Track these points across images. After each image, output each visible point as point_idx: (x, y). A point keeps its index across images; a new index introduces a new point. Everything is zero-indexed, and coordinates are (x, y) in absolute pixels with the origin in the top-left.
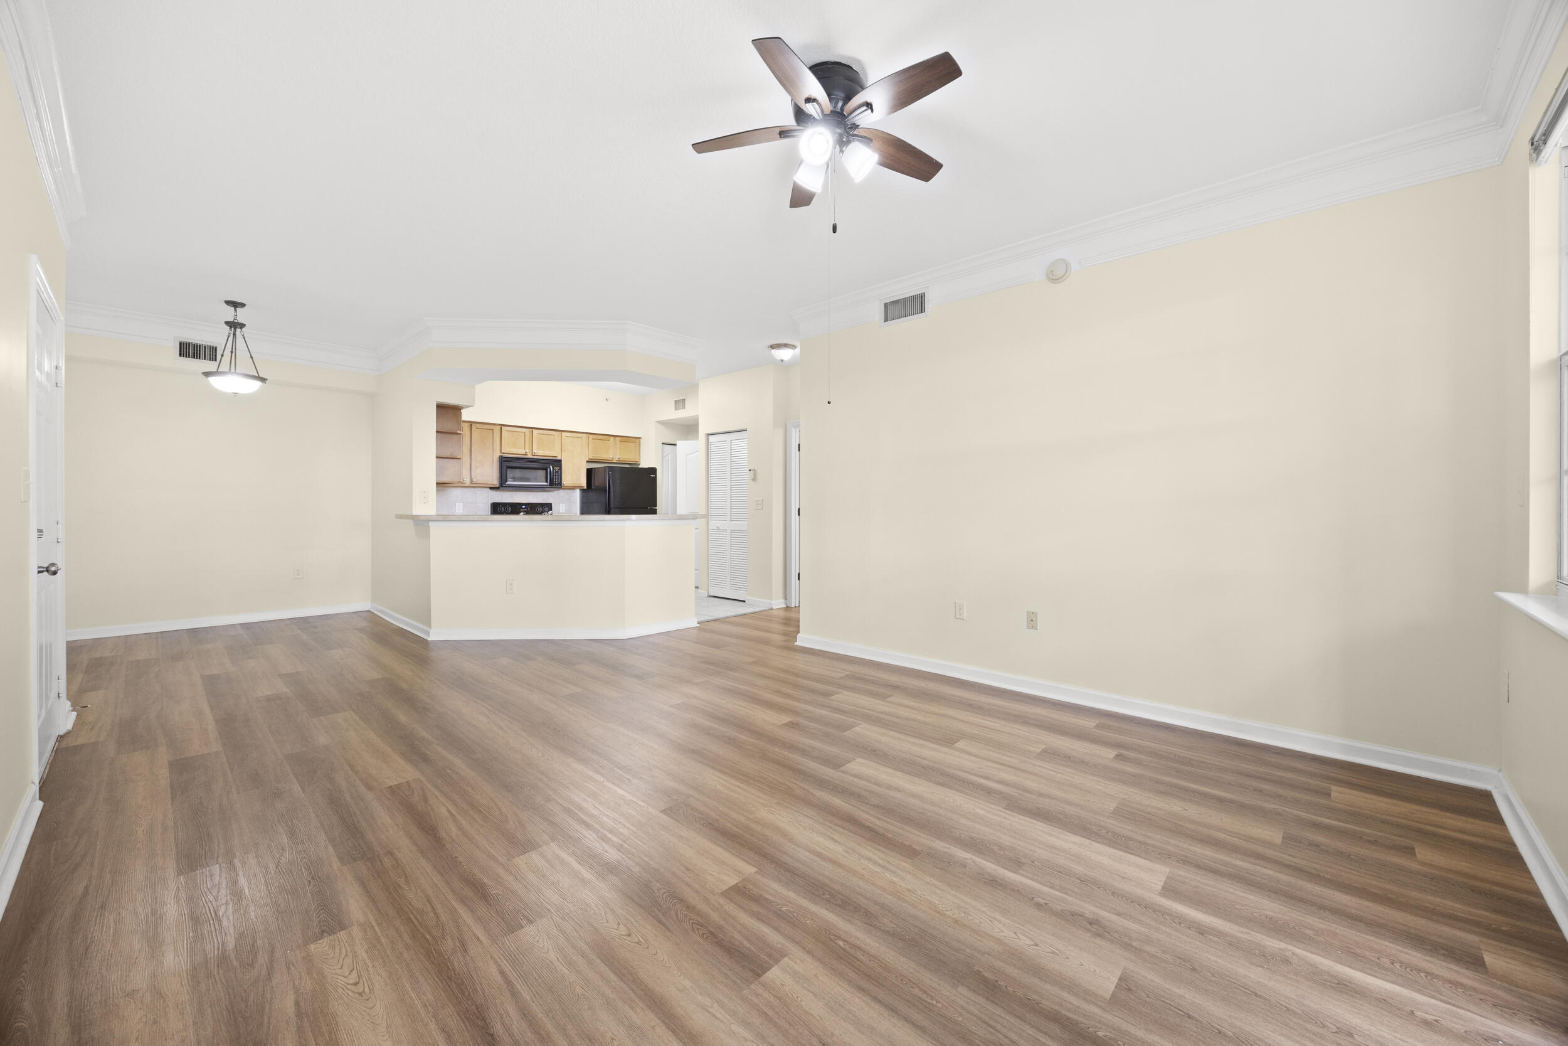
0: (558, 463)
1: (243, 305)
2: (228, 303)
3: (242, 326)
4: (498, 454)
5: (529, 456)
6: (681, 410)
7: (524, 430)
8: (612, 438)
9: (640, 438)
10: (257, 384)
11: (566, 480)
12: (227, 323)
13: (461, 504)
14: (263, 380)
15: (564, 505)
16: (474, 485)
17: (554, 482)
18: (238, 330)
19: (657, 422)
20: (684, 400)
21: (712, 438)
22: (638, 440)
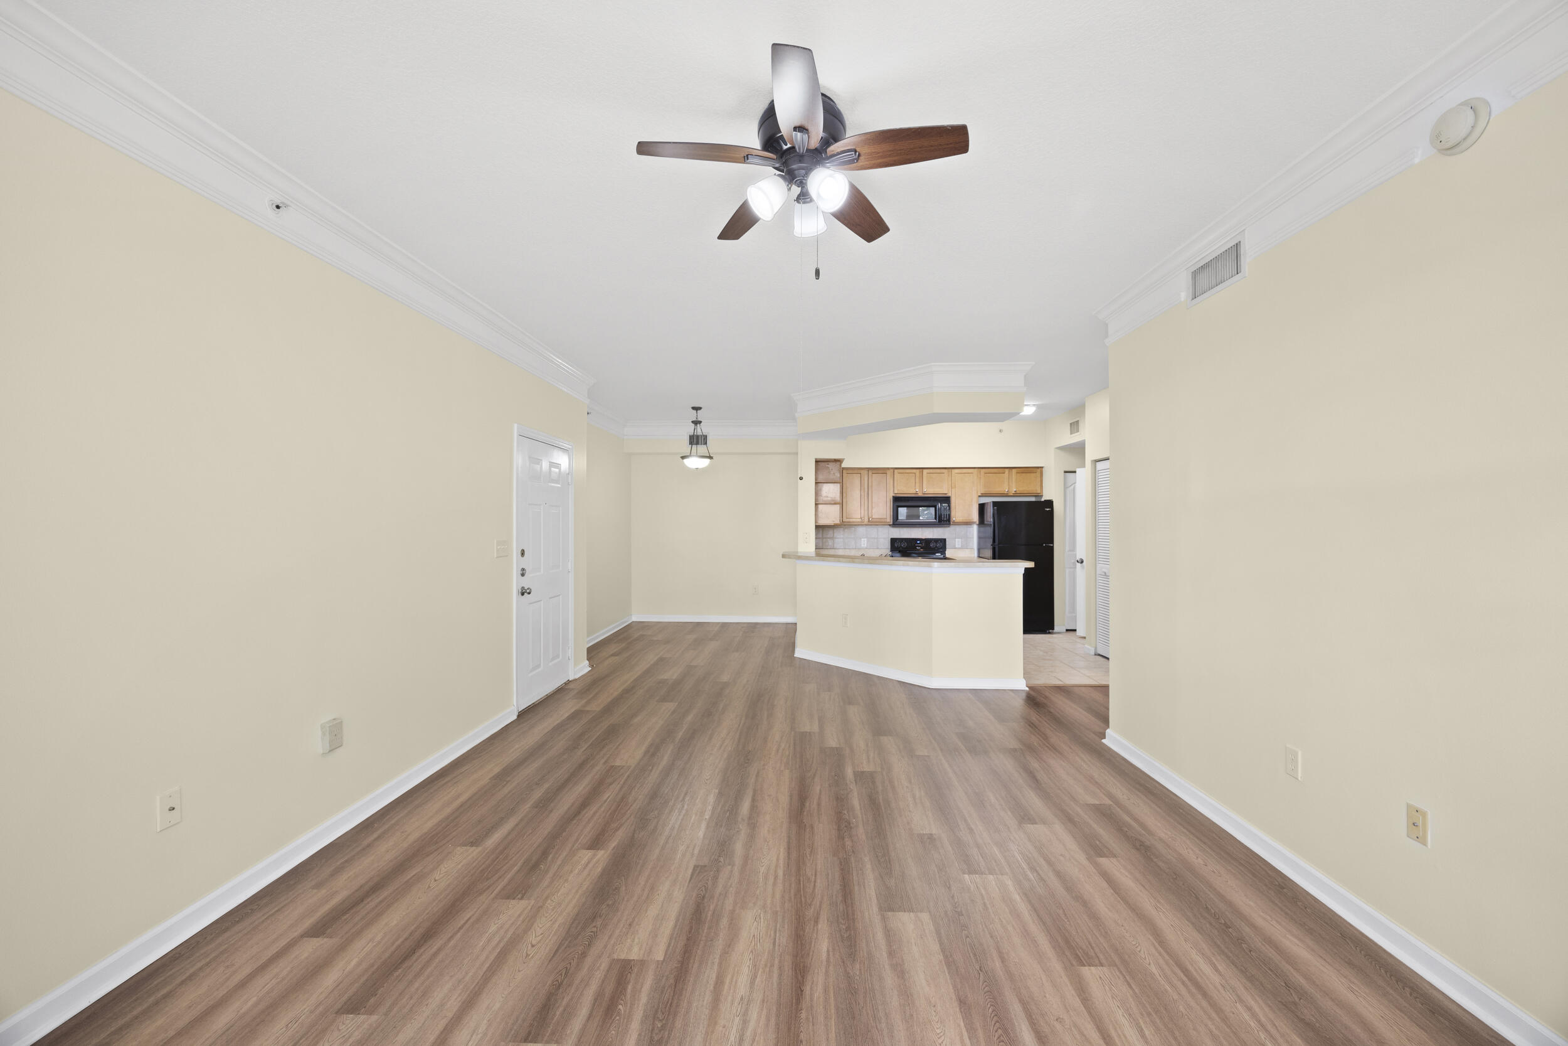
0: (947, 500)
1: (700, 408)
2: (694, 408)
3: (700, 422)
4: (891, 495)
5: (920, 495)
6: (1076, 434)
7: (914, 471)
8: (1007, 470)
9: (1042, 467)
10: (707, 462)
11: (957, 514)
12: (692, 422)
13: (865, 539)
14: (710, 457)
15: (960, 540)
16: (873, 523)
17: (943, 520)
18: (698, 425)
19: (1056, 448)
20: (1078, 422)
21: (1100, 466)
22: (1039, 470)
